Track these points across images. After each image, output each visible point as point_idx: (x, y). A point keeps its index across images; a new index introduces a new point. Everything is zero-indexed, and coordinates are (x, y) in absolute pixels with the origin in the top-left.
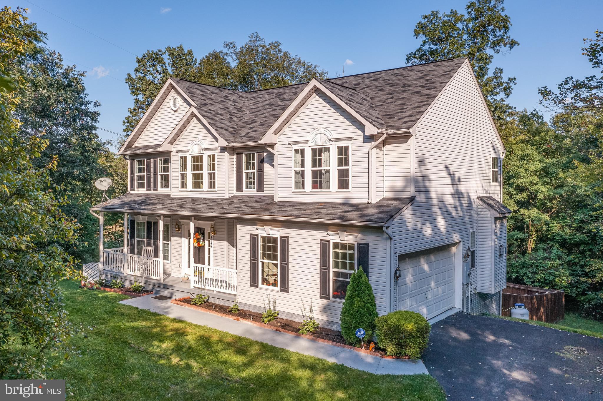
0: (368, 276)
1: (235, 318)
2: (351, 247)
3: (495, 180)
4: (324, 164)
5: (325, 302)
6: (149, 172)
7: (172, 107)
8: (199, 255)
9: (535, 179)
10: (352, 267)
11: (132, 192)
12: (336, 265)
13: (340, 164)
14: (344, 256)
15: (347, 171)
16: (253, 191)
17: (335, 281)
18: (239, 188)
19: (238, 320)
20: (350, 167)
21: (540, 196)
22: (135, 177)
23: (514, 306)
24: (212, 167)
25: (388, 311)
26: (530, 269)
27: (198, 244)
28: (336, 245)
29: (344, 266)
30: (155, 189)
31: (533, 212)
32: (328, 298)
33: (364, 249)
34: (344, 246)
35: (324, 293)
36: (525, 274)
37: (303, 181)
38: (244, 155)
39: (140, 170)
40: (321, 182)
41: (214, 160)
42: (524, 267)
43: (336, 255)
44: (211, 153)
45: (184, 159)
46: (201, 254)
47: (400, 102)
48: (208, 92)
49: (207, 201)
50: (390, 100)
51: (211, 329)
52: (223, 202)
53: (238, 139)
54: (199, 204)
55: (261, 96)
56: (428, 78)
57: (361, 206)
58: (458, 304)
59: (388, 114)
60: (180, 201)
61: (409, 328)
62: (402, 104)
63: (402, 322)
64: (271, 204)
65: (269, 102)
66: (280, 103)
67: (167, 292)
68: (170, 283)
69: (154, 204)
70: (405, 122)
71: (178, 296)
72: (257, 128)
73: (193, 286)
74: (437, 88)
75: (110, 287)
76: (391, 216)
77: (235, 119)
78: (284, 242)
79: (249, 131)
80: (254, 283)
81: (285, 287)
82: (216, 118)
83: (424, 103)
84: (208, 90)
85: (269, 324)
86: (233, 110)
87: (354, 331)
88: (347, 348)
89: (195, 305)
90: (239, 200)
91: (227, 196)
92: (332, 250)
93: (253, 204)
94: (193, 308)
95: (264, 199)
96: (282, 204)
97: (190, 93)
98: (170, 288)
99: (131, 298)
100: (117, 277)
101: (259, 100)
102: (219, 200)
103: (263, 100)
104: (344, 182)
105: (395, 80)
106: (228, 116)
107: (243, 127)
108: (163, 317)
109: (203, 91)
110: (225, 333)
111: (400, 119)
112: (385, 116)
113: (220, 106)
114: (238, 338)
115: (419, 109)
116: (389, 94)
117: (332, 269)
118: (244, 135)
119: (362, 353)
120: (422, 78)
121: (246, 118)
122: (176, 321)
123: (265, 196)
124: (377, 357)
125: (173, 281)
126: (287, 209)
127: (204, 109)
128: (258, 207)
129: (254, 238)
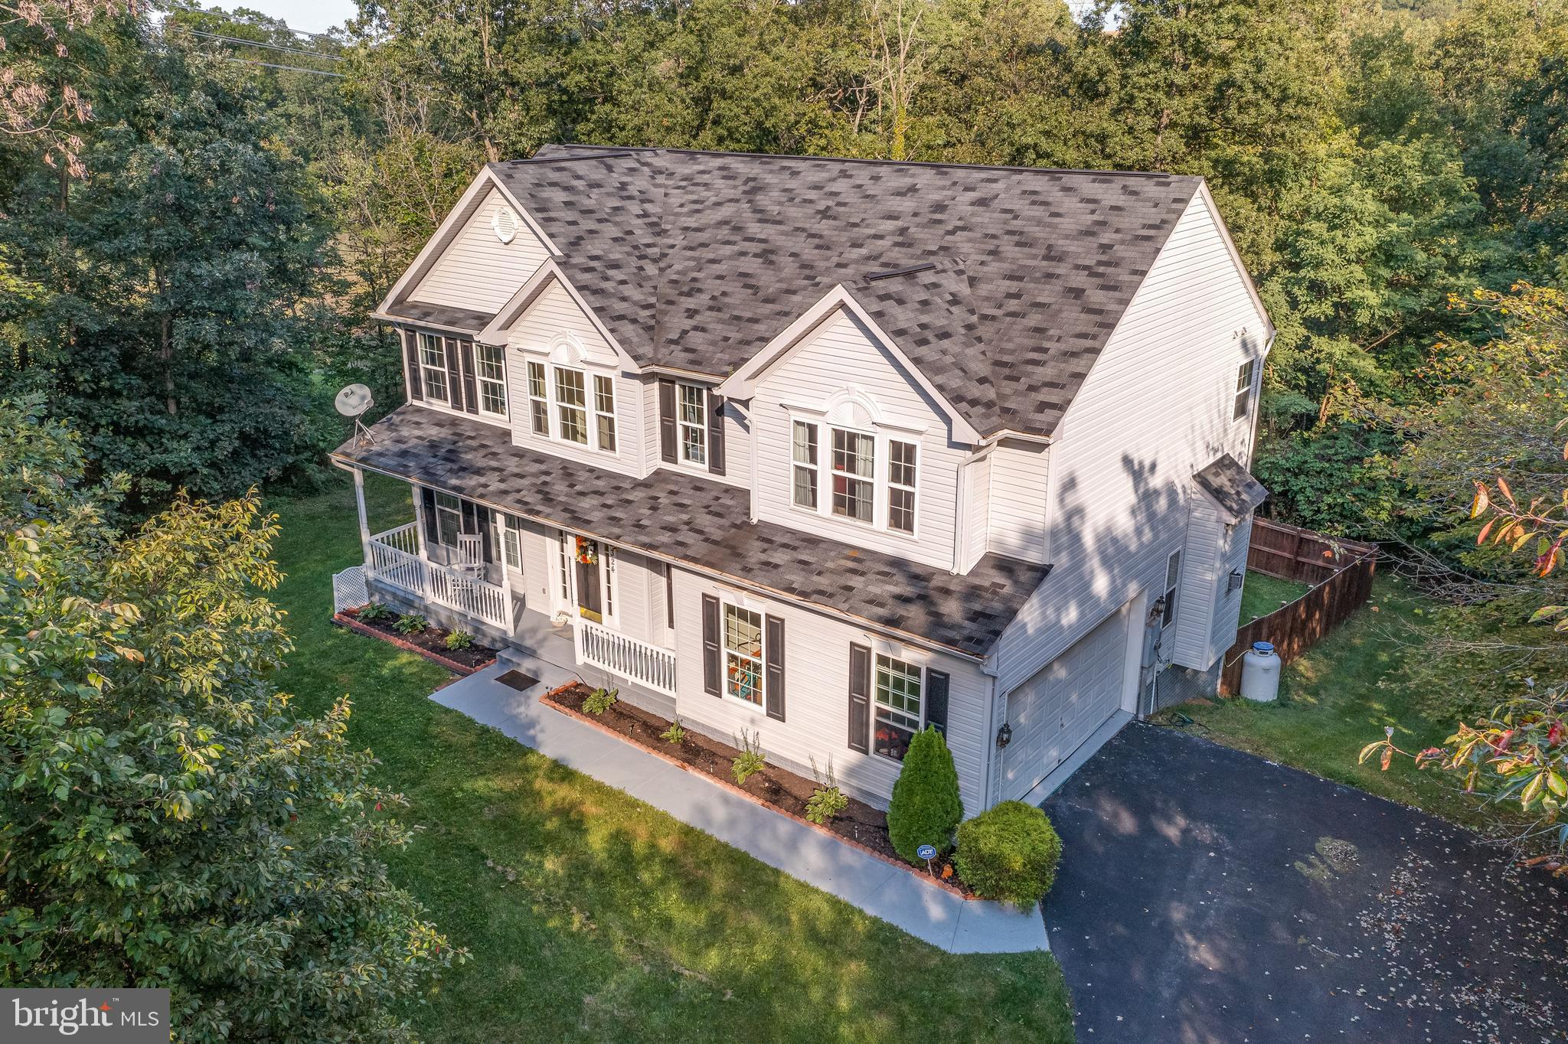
0: (944, 736)
1: (679, 763)
2: (914, 671)
3: (1241, 410)
4: (860, 465)
5: (854, 756)
6: (453, 366)
7: (498, 231)
8: (586, 579)
9: (1358, 272)
10: (913, 706)
11: (417, 403)
12: (883, 696)
13: (895, 477)
14: (899, 684)
15: (910, 496)
16: (699, 469)
17: (879, 726)
18: (669, 453)
19: (684, 768)
20: (917, 490)
21: (1363, 317)
22: (422, 373)
23: (1252, 647)
24: (606, 403)
25: (982, 808)
26: (1314, 481)
27: (585, 558)
28: (883, 660)
29: (898, 701)
30: (472, 407)
31: (1340, 348)
32: (866, 752)
33: (938, 685)
34: (899, 666)
35: (857, 740)
36: (1302, 490)
37: (814, 492)
38: (677, 387)
39: (432, 359)
40: (852, 502)
41: (609, 390)
42: (1301, 472)
43: (883, 678)
44: (604, 373)
45: (537, 371)
46: (591, 579)
47: (1034, 319)
48: (580, 184)
49: (601, 484)
50: (1013, 305)
51: (633, 804)
52: (637, 495)
53: (664, 351)
54: (582, 494)
55: (706, 178)
56: (1106, 237)
57: (937, 582)
58: (1128, 704)
59: (1006, 358)
60: (536, 467)
61: (1017, 864)
62: (1039, 330)
63: (1006, 848)
64: (745, 526)
65: (727, 211)
66: (754, 229)
67: (526, 666)
68: (529, 643)
69: (479, 472)
70: (1042, 407)
71: (552, 681)
72: (706, 318)
73: (581, 658)
74: (1122, 292)
75: (398, 633)
76: (997, 634)
77: (651, 269)
78: (776, 628)
79: (688, 324)
80: (713, 685)
81: (777, 709)
82: (608, 286)
83: (1088, 343)
84: (578, 177)
85: (748, 788)
86: (643, 236)
87: (913, 845)
88: (899, 869)
89: (591, 715)
90: (672, 493)
91: (642, 475)
92: (875, 668)
93: (705, 521)
94: (587, 723)
95: (727, 501)
96: (768, 535)
97: (541, 209)
98: (531, 653)
99: (453, 681)
100: (408, 603)
101: (704, 193)
102: (626, 485)
103: (714, 199)
104: (902, 516)
105: (1029, 219)
106: (634, 262)
107: (671, 303)
108: (532, 759)
109: (567, 189)
110: (663, 819)
111: (1032, 388)
112: (997, 363)
113: (613, 231)
114: (690, 836)
115: (1075, 365)
116: (1011, 277)
117: (874, 703)
118: (675, 336)
119: (929, 885)
120: (1092, 234)
121: (677, 267)
122: (562, 772)
123: (729, 490)
124: (957, 896)
125: (534, 631)
126: (779, 557)
127: (578, 259)
128: (717, 535)
129: (710, 605)
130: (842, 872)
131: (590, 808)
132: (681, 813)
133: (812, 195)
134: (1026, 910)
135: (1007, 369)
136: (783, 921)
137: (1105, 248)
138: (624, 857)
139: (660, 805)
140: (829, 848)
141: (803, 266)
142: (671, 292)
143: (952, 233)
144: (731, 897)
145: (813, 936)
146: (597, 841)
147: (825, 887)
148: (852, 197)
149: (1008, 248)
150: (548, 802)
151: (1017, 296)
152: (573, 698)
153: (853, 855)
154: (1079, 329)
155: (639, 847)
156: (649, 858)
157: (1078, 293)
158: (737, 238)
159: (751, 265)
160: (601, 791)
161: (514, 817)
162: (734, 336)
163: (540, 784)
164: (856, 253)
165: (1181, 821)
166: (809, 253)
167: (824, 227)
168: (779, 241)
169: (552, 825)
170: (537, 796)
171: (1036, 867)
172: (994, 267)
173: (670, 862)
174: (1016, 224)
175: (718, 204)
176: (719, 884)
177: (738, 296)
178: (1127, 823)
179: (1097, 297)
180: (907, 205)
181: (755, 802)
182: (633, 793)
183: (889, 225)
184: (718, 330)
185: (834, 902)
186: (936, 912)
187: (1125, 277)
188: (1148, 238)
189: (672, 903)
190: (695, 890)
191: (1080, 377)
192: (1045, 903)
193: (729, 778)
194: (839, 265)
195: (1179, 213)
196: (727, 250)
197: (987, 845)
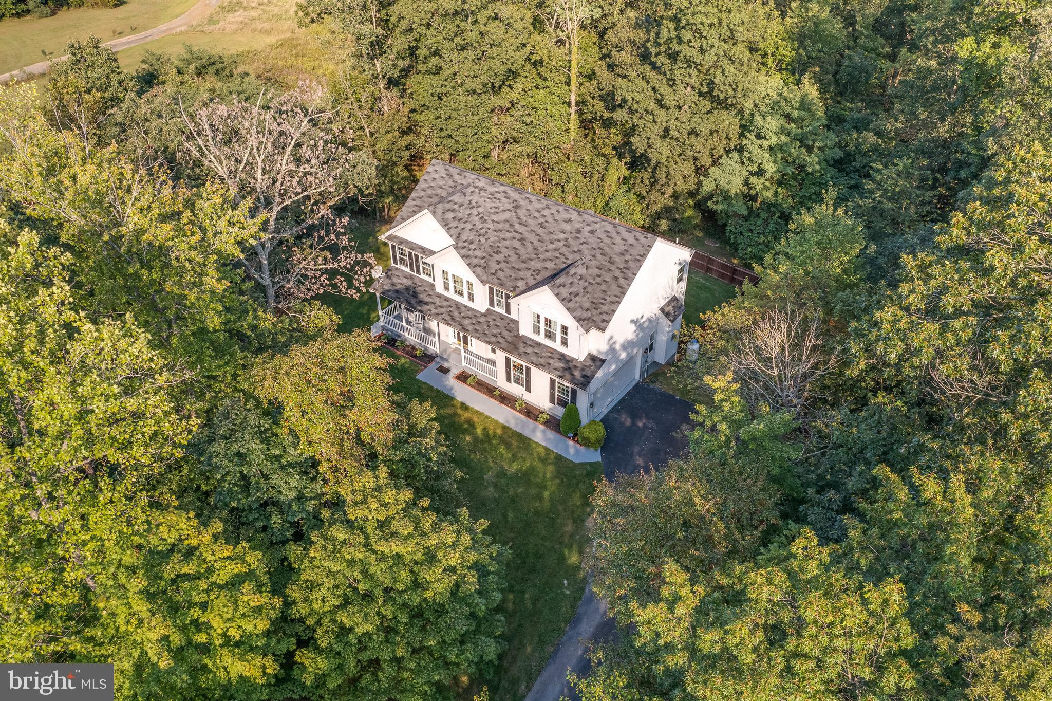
0: (576, 405)
1: (499, 403)
2: (567, 387)
3: (680, 279)
4: (553, 328)
5: (551, 405)
6: (411, 259)
10: (568, 395)
11: (395, 266)
12: (559, 392)
13: (563, 333)
14: (563, 389)
15: (567, 339)
16: (502, 311)
17: (558, 399)
18: (492, 305)
19: (501, 404)
20: (569, 337)
22: (398, 256)
24: (470, 288)
25: (585, 422)
28: (559, 383)
29: (563, 394)
30: (419, 272)
32: (554, 405)
33: (574, 392)
34: (563, 385)
35: (552, 400)
37: (539, 331)
38: (494, 289)
40: (550, 336)
41: (471, 285)
43: (559, 387)
44: (469, 280)
45: (445, 273)
47: (603, 287)
48: (456, 207)
49: (469, 313)
50: (598, 280)
51: (487, 417)
52: (482, 320)
53: (490, 278)
54: (464, 317)
55: (498, 196)
56: (627, 257)
57: (574, 363)
58: (637, 377)
59: (595, 301)
60: (445, 303)
61: (593, 440)
62: (604, 291)
63: (591, 436)
64: (517, 336)
65: (507, 215)
66: (517, 226)
67: (446, 365)
68: (445, 356)
69: (427, 303)
70: (604, 321)
71: (455, 371)
72: (503, 265)
73: (464, 364)
74: (629, 280)
75: (397, 348)
76: (589, 382)
77: (483, 240)
78: (528, 370)
79: (497, 267)
80: (508, 379)
81: (528, 389)
82: (470, 253)
83: (617, 299)
84: (456, 204)
85: (520, 412)
86: (479, 225)
87: (567, 433)
88: (563, 438)
89: (470, 385)
90: (494, 320)
91: (483, 311)
92: (557, 385)
93: (505, 333)
94: (469, 388)
95: (511, 325)
96: (525, 341)
97: (445, 224)
98: (447, 360)
99: (422, 370)
100: (399, 336)
101: (498, 204)
102: (478, 315)
103: (502, 208)
104: (565, 342)
105: (606, 243)
106: (477, 238)
107: (491, 256)
108: (455, 402)
109: (453, 211)
110: (497, 422)
111: (601, 313)
112: (592, 302)
113: (469, 226)
114: (505, 428)
115: (613, 307)
116: (599, 268)
117: (557, 393)
118: (493, 272)
119: (571, 443)
120: (623, 255)
121: (492, 239)
122: (464, 407)
123: (512, 320)
124: (578, 446)
125: (445, 351)
126: (529, 350)
127: (461, 244)
128: (510, 340)
129: (508, 360)
130: (547, 440)
131: (476, 420)
132: (502, 421)
133: (537, 214)
134: (596, 450)
135: (595, 305)
136: (532, 454)
137: (626, 261)
138: (487, 437)
139: (495, 418)
140: (544, 432)
141: (535, 249)
142: (491, 251)
143: (582, 244)
144: (518, 447)
145: (540, 459)
146: (479, 431)
147: (544, 444)
148: (550, 219)
149: (599, 256)
150: (463, 418)
151: (599, 276)
152: (463, 377)
153: (551, 434)
154: (616, 293)
155: (491, 432)
156: (495, 436)
157: (616, 278)
158: (511, 230)
159: (517, 244)
160: (477, 412)
161: (454, 422)
162: (513, 275)
163: (459, 411)
164: (552, 246)
165: (644, 421)
166: (537, 243)
167: (540, 231)
168: (526, 235)
169: (466, 426)
170: (459, 416)
171: (598, 441)
172: (594, 263)
173: (501, 437)
174: (602, 245)
175: (504, 211)
176: (515, 443)
177: (514, 258)
178: (628, 422)
179: (622, 281)
180: (567, 227)
181: (523, 417)
182: (487, 413)
183: (562, 236)
184: (508, 272)
185: (545, 448)
186: (572, 451)
187: (630, 275)
188: (639, 260)
189: (502, 449)
190: (508, 446)
191: (614, 311)
192: (602, 448)
193: (514, 408)
194: (547, 251)
195: (649, 251)
196: (509, 235)
197: (586, 435)
